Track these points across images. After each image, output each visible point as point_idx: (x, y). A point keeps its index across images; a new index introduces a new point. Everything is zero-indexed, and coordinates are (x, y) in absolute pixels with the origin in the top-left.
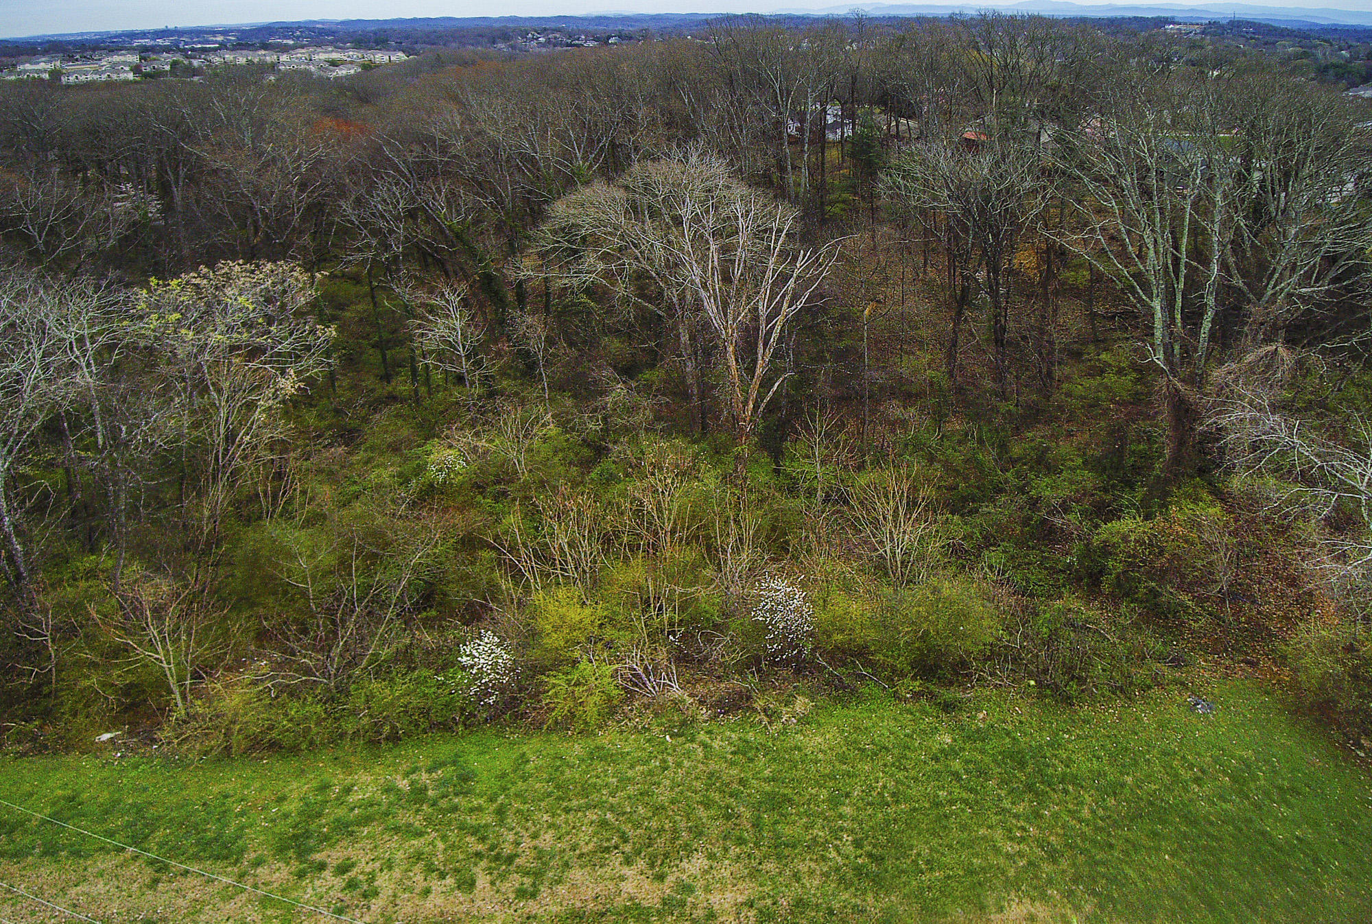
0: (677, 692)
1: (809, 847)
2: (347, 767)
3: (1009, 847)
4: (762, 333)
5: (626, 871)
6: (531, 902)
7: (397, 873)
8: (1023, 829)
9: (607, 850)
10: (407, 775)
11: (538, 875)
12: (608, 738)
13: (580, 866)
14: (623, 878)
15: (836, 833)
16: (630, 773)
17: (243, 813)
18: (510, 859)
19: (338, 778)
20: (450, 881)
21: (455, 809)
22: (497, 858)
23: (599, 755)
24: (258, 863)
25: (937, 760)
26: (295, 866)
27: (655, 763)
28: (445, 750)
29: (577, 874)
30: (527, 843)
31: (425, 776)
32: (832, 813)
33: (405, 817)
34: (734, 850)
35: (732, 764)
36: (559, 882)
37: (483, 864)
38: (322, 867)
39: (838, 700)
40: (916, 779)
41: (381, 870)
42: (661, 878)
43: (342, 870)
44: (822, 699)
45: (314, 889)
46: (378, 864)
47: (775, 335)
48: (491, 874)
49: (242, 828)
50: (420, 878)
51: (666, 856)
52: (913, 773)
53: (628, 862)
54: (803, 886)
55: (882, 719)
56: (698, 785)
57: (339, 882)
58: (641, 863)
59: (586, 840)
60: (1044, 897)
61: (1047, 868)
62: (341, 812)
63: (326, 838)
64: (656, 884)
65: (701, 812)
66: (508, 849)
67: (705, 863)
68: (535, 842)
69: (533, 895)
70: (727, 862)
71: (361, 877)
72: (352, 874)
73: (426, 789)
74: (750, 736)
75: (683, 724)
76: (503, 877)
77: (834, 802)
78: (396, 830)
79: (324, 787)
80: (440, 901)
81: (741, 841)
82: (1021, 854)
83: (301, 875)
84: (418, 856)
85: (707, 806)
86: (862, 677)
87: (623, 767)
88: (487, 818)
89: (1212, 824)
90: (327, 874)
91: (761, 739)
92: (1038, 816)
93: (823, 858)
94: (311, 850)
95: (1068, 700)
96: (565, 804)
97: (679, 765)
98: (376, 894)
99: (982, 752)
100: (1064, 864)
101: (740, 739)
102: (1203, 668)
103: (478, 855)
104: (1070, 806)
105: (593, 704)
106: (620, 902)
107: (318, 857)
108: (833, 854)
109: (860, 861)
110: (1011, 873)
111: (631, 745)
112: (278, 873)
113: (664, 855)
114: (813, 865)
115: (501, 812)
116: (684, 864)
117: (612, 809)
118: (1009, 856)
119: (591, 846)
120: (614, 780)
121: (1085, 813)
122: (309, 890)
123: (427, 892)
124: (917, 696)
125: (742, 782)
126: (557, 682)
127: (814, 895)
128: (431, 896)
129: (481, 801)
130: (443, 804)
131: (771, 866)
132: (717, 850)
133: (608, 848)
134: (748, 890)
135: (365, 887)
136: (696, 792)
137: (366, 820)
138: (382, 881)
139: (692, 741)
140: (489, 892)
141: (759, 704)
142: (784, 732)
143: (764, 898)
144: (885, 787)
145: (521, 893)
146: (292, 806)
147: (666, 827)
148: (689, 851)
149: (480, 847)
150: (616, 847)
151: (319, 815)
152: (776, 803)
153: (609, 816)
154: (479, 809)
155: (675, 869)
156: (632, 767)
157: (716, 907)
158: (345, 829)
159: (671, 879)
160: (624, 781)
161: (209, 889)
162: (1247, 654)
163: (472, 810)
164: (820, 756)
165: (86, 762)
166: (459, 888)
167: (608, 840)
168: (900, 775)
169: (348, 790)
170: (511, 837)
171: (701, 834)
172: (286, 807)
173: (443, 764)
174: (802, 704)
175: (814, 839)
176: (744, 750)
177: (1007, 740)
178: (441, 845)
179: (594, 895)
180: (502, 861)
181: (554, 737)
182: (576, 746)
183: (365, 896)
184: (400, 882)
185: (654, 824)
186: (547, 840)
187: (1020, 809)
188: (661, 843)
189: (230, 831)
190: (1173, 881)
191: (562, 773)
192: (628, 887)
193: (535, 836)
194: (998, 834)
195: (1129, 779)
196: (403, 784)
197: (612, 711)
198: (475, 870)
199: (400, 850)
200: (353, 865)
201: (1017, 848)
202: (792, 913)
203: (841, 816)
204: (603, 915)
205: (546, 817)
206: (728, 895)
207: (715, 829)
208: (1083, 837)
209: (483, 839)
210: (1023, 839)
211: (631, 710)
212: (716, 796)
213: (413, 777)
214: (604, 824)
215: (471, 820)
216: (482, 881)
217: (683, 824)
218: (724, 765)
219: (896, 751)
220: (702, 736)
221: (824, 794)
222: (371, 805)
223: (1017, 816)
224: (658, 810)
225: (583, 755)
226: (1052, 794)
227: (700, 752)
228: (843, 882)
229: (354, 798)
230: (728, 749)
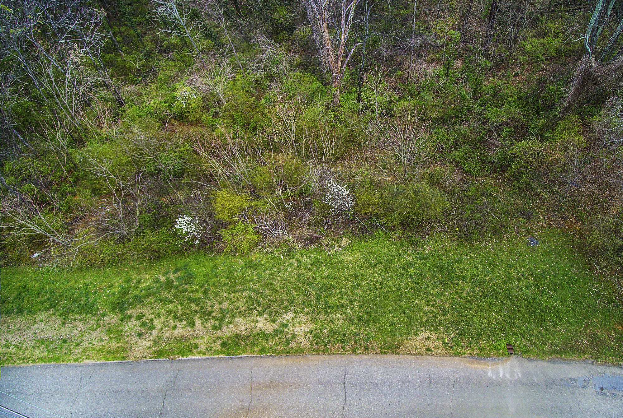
0: (286, 235)
1: (339, 308)
2: (139, 272)
3: (426, 309)
5: (259, 318)
6: (219, 331)
7: (162, 319)
8: (435, 301)
10: (164, 275)
11: (222, 320)
12: (254, 257)
13: (239, 316)
14: (257, 322)
15: (352, 302)
16: (263, 274)
17: (95, 293)
18: (210, 314)
19: (135, 277)
20: (184, 322)
21: (186, 291)
22: (204, 313)
23: (250, 265)
24: (104, 315)
25: (403, 268)
26: (120, 316)
27: (275, 269)
28: (181, 263)
29: (238, 320)
30: (217, 306)
31: (172, 275)
32: (351, 292)
33: (164, 294)
34: (306, 309)
35: (310, 270)
36: (230, 323)
37: (198, 315)
38: (130, 317)
39: (363, 238)
40: (392, 277)
41: (155, 318)
42: (274, 321)
43: (139, 318)
44: (356, 239)
45: (128, 326)
46: (154, 315)
48: (201, 320)
49: (96, 300)
50: (172, 321)
51: (277, 312)
53: (260, 314)
54: (334, 324)
55: (382, 247)
56: (293, 280)
57: (138, 323)
58: (266, 316)
59: (242, 305)
60: (436, 330)
62: (136, 292)
63: (131, 304)
64: (272, 324)
65: (294, 293)
66: (209, 309)
67: (294, 315)
68: (220, 306)
69: (220, 328)
70: (303, 315)
71: (147, 321)
72: (143, 320)
73: (173, 282)
74: (320, 256)
75: (290, 250)
76: (207, 321)
78: (161, 300)
79: (129, 280)
80: (181, 331)
81: (310, 306)
82: (431, 312)
83: (123, 320)
84: (170, 312)
85: (296, 290)
86: (376, 227)
87: (261, 271)
88: (200, 295)
90: (133, 319)
91: (324, 257)
92: (443, 294)
93: (345, 313)
94: (126, 309)
95: (471, 239)
96: (234, 288)
97: (286, 270)
98: (154, 328)
99: (425, 265)
100: (449, 316)
101: (315, 257)
103: (196, 312)
104: (458, 291)
106: (256, 331)
107: (129, 312)
108: (349, 311)
109: (360, 314)
111: (265, 260)
112: (113, 319)
113: (276, 312)
114: (340, 316)
115: (205, 292)
116: (284, 316)
117: (254, 291)
118: (426, 313)
119: (244, 308)
120: (256, 277)
121: (464, 294)
122: (126, 326)
123: (175, 327)
124: (401, 236)
125: (313, 278)
127: (338, 328)
128: (177, 329)
129: (197, 287)
130: (180, 288)
131: (321, 316)
132: (299, 310)
133: (252, 309)
134: (312, 326)
135: (149, 325)
136: (292, 283)
137: (148, 296)
138: (157, 322)
139: (292, 259)
140: (201, 327)
141: (325, 241)
142: (335, 254)
143: (317, 330)
144: (377, 281)
145: (215, 328)
146: (116, 289)
147: (278, 300)
148: (287, 309)
149: (196, 308)
150: (255, 308)
151: (128, 293)
152: (327, 288)
153: (253, 294)
154: (197, 291)
155: (280, 318)
156: (264, 271)
157: (296, 333)
158: (139, 299)
159: (278, 321)
160: (260, 278)
161: (86, 326)
163: (193, 291)
165: (28, 268)
166: (188, 326)
167: (252, 305)
168: (385, 275)
169: (139, 282)
170: (210, 304)
171: (292, 302)
172: (113, 290)
173: (180, 269)
174: (345, 241)
175: (342, 305)
176: (316, 263)
177: (438, 259)
178: (180, 307)
179: (245, 328)
180: (206, 314)
181: (230, 256)
182: (240, 261)
183: (150, 329)
184: (163, 323)
185: (273, 298)
186: (225, 305)
187: (435, 291)
188: (275, 306)
189: (91, 300)
190: (493, 324)
191: (233, 274)
192: (260, 325)
193: (220, 303)
195: (488, 278)
196: (163, 279)
198: (195, 318)
199: (162, 309)
200: (143, 316)
201: (430, 309)
202: (328, 336)
203: (355, 294)
204: (248, 337)
205: (225, 295)
206: (302, 328)
207: (299, 300)
208: (460, 304)
209: (198, 304)
210: (433, 305)
211: (266, 243)
212: (301, 285)
213: (167, 275)
214: (250, 298)
215: (193, 295)
216: (198, 323)
217: (285, 298)
218: (306, 270)
219: (385, 264)
220: (298, 256)
221: (349, 284)
222: (150, 289)
223: (433, 295)
224: (275, 291)
225: (243, 265)
226: (451, 285)
227: (296, 264)
228: (351, 323)
229: (142, 285)
230: (309, 263)
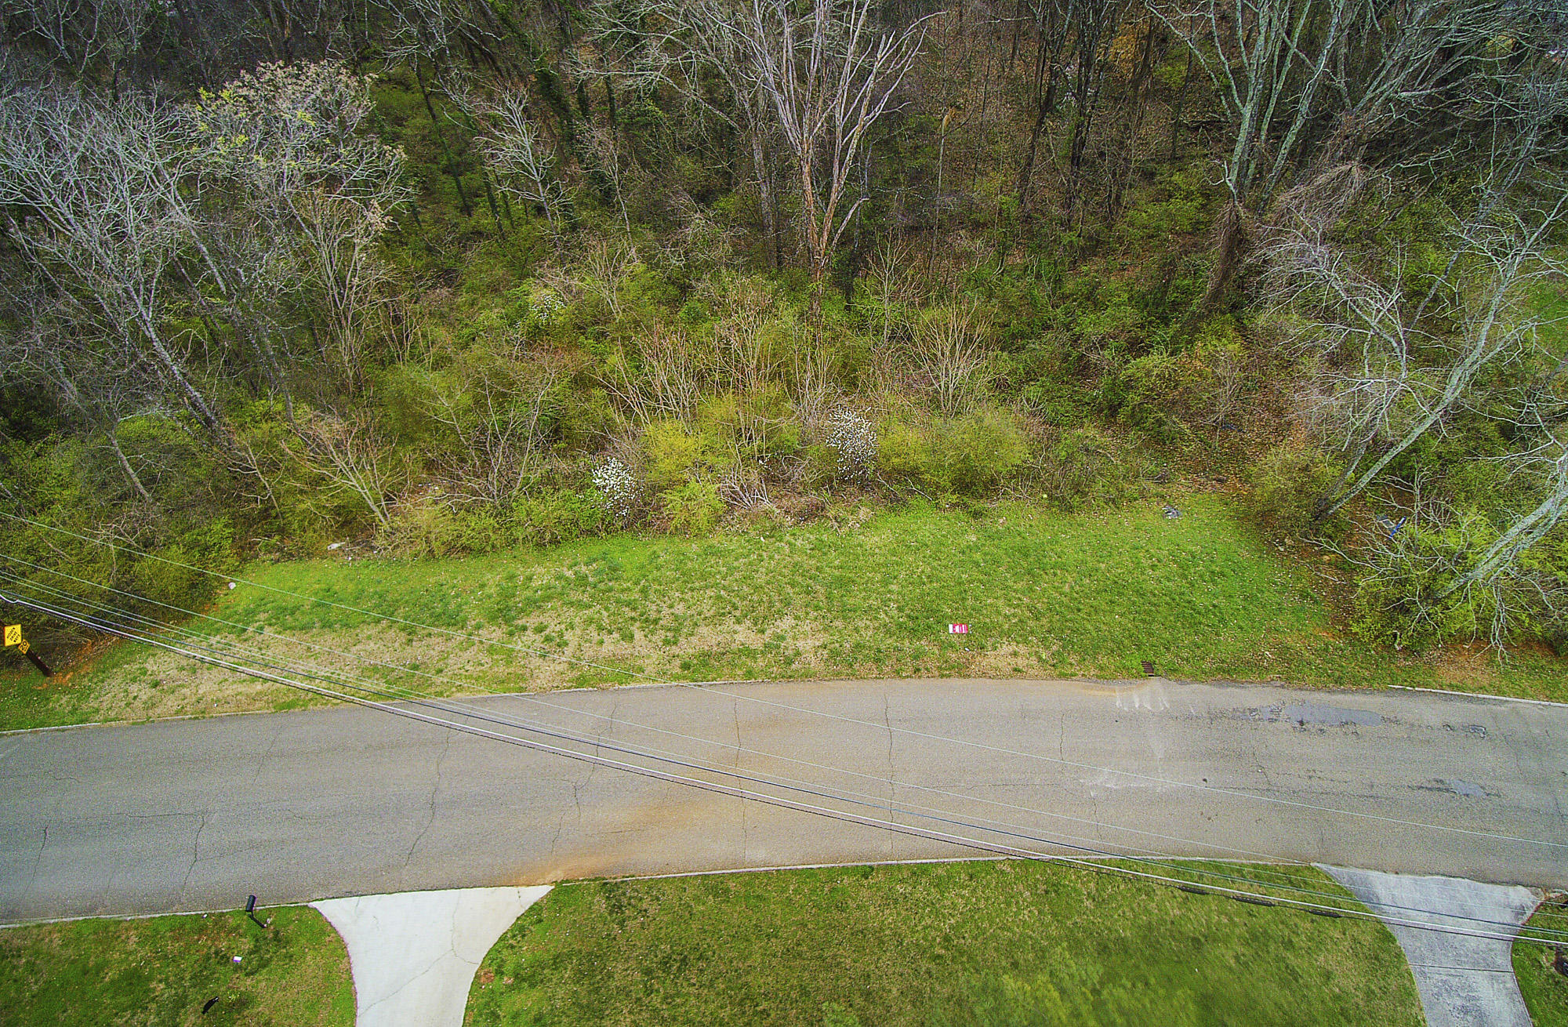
0: (767, 505)
1: (865, 611)
2: (525, 563)
3: (1007, 611)
4: (838, 151)
5: (737, 627)
6: (674, 647)
7: (578, 632)
8: (1020, 599)
9: (723, 614)
10: (570, 568)
11: (677, 630)
12: (717, 540)
13: (705, 625)
14: (735, 632)
15: (885, 603)
16: (736, 564)
17: (457, 596)
18: (656, 622)
19: (521, 572)
20: (616, 635)
21: (610, 590)
22: (647, 620)
23: (710, 552)
24: (479, 627)
25: (964, 553)
26: (505, 628)
27: (753, 557)
28: (595, 549)
29: (704, 630)
30: (666, 611)
31: (584, 568)
32: (883, 589)
33: (575, 596)
34: (813, 614)
35: (811, 557)
36: (692, 635)
37: (638, 624)
38: (525, 629)
39: (892, 510)
40: (946, 567)
41: (567, 630)
42: (763, 632)
43: (540, 630)
44: (881, 510)
45: (522, 643)
46: (563, 626)
47: (851, 151)
48: (643, 630)
49: (460, 606)
50: (595, 634)
51: (765, 618)
52: (944, 563)
53: (738, 622)
54: (861, 635)
55: (925, 524)
56: (786, 572)
57: (539, 638)
58: (748, 623)
59: (708, 609)
60: (1026, 642)
61: (1031, 623)
62: (528, 593)
63: (522, 611)
64: (759, 635)
65: (789, 589)
66: (653, 615)
67: (793, 622)
68: (672, 610)
69: (675, 643)
70: (808, 621)
71: (553, 634)
72: (547, 632)
73: (587, 577)
74: (825, 538)
75: (773, 528)
76: (652, 633)
77: (885, 583)
78: (572, 604)
79: (511, 577)
80: (611, 648)
81: (817, 608)
82: (1014, 616)
83: (511, 634)
84: (591, 621)
85: (793, 586)
86: (912, 492)
87: (730, 559)
88: (635, 595)
89: (1155, 595)
90: (529, 632)
91: (832, 539)
92: (1032, 590)
93: (876, 618)
94: (514, 618)
95: (1070, 509)
96: (690, 585)
97: (771, 558)
98: (566, 644)
99: (998, 547)
100: (1044, 621)
101: (817, 539)
102: (1181, 485)
103: (632, 619)
104: (1056, 584)
105: (703, 515)
106: (734, 647)
107: (520, 623)
108: (883, 616)
109: (901, 620)
110: (1006, 626)
111: (734, 544)
112: (495, 634)
114: (868, 623)
115: (644, 591)
116: (778, 622)
117: (724, 588)
118: (1006, 617)
119: (711, 612)
120: (724, 568)
121: (1066, 588)
122: (519, 643)
123: (602, 642)
124: (954, 506)
125: (818, 569)
126: (672, 498)
127: (868, 641)
128: (605, 645)
129: (629, 584)
130: (602, 586)
131: (838, 624)
132: (801, 614)
133: (724, 613)
134: (824, 638)
135: (558, 640)
136: (785, 577)
137: (549, 598)
138: (568, 636)
139: (780, 541)
140: (644, 642)
141: (831, 513)
142: (850, 534)
143: (834, 643)
144: (923, 572)
145: (666, 642)
146: (492, 590)
147: (764, 600)
148: (781, 615)
149: (633, 614)
150: (730, 613)
151: (514, 596)
152: (843, 583)
153: (722, 592)
154: (628, 589)
155: (771, 626)
156: (737, 559)
157: (801, 649)
158: (535, 604)
159: (768, 632)
160: (731, 570)
161: (449, 644)
162: (1220, 473)
163: (623, 591)
164: (877, 551)
165: (326, 563)
166: (623, 639)
167: (723, 608)
168: (935, 564)
169: (530, 579)
170: (654, 607)
171: (789, 604)
172: (487, 591)
173: (595, 560)
174: (864, 513)
175: (870, 607)
176: (819, 547)
177: (1019, 538)
178: (605, 614)
179: (716, 642)
180: (650, 623)
181: (676, 539)
182: (693, 545)
183: (559, 646)
184: (582, 637)
185: (755, 598)
186: (680, 609)
187: (1019, 586)
188: (761, 610)
189: (452, 607)
190: (1117, 632)
191: (685, 564)
192: (740, 638)
193: (671, 607)
194: (1001, 603)
195: (1102, 566)
196: (569, 574)
197: (719, 520)
198: (631, 628)
199: (578, 617)
200: (546, 627)
201: (1012, 611)
202: (853, 652)
203: (890, 592)
204: (724, 654)
205: (677, 594)
206: (809, 641)
207: (799, 600)
208: (1061, 604)
209: (634, 609)
210: (1018, 606)
211: (733, 519)
212: (799, 579)
213: (576, 568)
214: (719, 598)
215: (624, 597)
216: (638, 635)
217: (777, 598)
218: (805, 558)
219: (934, 548)
220: (788, 538)
221: (878, 577)
222: (549, 588)
223: (1016, 591)
224: (757, 588)
225: (699, 551)
226: (1044, 576)
227: (787, 549)
228: (889, 633)
229: (535, 584)
230: (808, 546)
